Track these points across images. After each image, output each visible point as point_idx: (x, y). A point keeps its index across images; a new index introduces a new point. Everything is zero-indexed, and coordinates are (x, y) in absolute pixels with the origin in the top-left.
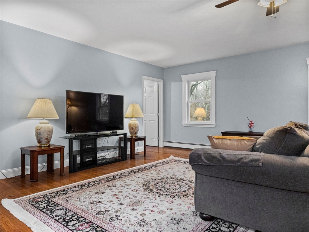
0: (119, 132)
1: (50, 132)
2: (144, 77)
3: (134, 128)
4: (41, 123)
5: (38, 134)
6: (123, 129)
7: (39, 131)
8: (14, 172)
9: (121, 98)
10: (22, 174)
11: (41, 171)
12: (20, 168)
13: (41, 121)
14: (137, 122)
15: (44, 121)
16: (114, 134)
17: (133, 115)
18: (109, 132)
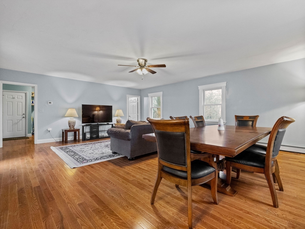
0: (110, 123)
1: (74, 123)
2: (127, 95)
3: (119, 121)
4: (70, 119)
5: (69, 123)
6: (112, 122)
7: (69, 122)
8: (60, 139)
9: (111, 107)
10: (62, 140)
11: (72, 140)
12: (62, 138)
13: (71, 118)
14: (121, 119)
15: (72, 118)
16: (108, 124)
17: (117, 115)
18: (106, 123)
